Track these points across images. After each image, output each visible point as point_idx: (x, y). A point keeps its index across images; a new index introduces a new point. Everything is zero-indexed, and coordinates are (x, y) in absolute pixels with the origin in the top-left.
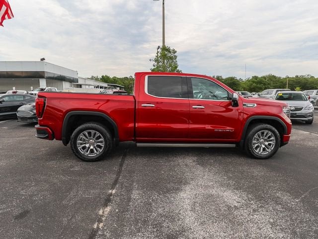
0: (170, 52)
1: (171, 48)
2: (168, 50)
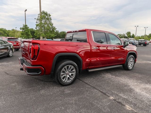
0: (47, 15)
1: (48, 13)
2: (46, 14)
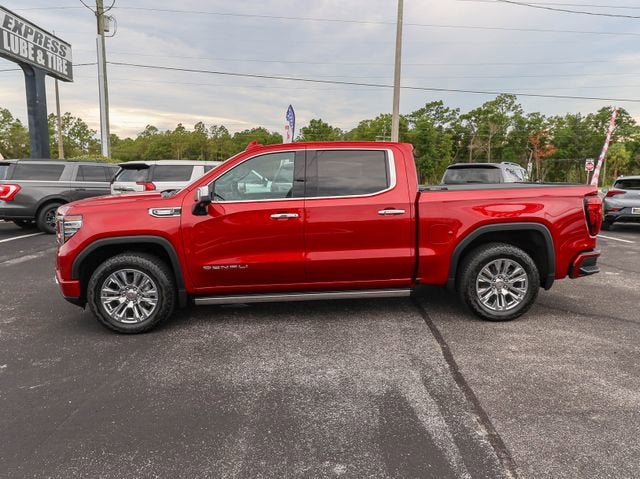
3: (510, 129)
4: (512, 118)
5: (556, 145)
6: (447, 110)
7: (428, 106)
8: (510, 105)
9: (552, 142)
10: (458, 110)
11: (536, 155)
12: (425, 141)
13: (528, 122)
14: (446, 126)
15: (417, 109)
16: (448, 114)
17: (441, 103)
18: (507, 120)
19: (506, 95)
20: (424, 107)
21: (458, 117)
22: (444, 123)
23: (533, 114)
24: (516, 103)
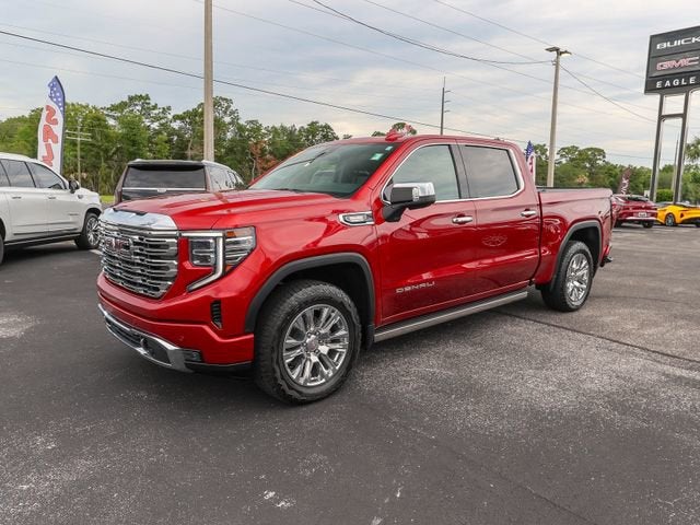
3: (229, 135)
4: (230, 124)
5: (275, 156)
6: (155, 107)
7: (131, 99)
8: (227, 108)
9: (271, 153)
10: (169, 108)
11: (258, 167)
12: (134, 143)
13: (247, 130)
14: (155, 125)
15: (117, 102)
16: (156, 111)
17: (147, 97)
18: (225, 125)
19: (221, 98)
20: (126, 99)
21: (170, 117)
22: (153, 122)
23: (252, 122)
24: (233, 108)
